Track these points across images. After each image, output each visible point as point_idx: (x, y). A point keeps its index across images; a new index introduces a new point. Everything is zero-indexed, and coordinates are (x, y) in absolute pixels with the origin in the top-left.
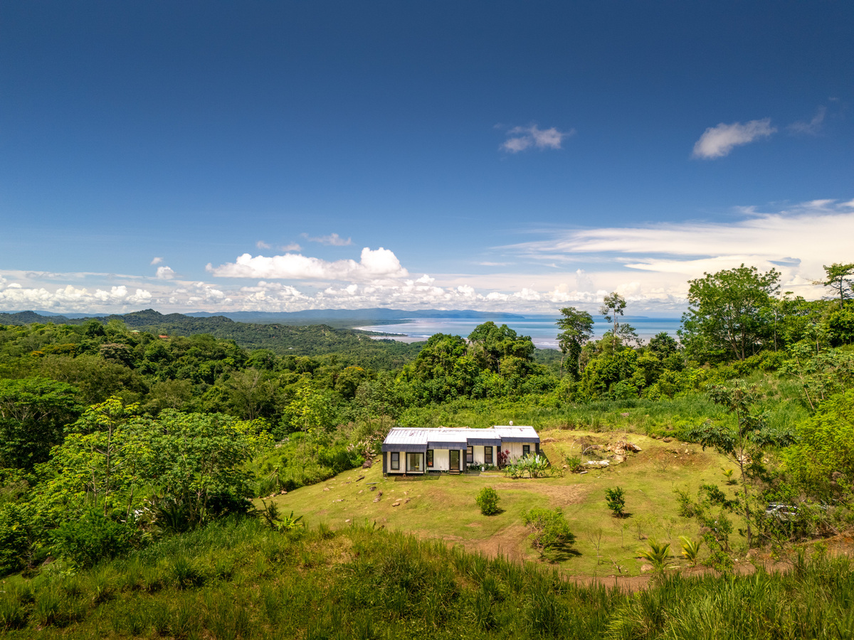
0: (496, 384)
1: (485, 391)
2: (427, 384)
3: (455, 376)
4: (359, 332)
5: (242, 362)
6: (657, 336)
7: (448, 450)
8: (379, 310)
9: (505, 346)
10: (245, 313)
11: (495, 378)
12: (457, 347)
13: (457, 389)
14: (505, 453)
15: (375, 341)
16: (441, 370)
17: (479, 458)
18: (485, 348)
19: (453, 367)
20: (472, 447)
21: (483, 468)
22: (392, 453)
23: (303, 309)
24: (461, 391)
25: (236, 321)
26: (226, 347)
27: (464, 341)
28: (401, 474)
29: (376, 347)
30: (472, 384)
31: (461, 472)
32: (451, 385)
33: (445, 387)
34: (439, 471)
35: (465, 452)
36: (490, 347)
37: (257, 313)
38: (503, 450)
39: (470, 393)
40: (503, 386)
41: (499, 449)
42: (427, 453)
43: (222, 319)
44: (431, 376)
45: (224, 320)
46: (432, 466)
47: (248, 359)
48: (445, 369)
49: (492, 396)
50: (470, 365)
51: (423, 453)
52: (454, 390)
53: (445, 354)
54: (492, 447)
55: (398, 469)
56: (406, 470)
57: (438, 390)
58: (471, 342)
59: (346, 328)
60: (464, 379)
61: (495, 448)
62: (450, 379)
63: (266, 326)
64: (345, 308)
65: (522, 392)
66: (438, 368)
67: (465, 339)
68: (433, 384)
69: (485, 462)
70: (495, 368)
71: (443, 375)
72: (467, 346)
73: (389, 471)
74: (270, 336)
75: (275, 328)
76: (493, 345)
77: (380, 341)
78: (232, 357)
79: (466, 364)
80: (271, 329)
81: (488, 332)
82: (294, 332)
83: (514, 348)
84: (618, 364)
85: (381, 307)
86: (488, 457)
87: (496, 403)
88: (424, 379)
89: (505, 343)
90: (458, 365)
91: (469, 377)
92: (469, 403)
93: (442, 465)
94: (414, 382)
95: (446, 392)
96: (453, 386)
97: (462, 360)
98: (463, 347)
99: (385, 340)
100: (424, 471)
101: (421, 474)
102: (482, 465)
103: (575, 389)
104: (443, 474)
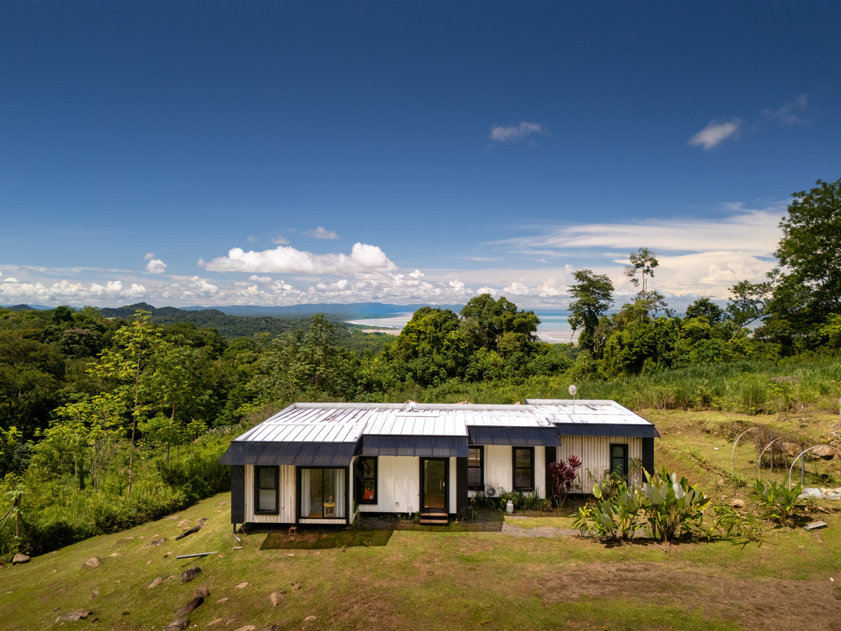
0: (495, 365)
1: (481, 373)
2: (411, 365)
3: (445, 354)
4: (352, 325)
5: (221, 351)
6: (696, 302)
7: (416, 459)
8: (371, 304)
9: (504, 320)
10: (238, 307)
11: (493, 356)
12: (447, 323)
13: (447, 370)
14: (568, 466)
15: (366, 334)
16: (428, 347)
17: (499, 476)
18: (481, 323)
19: (442, 345)
20: (482, 448)
21: (510, 505)
22: (257, 470)
23: (296, 304)
24: (451, 373)
25: (228, 315)
26: (205, 335)
27: (455, 316)
28: (284, 527)
29: (367, 340)
30: (465, 364)
31: (451, 517)
32: (439, 366)
33: (433, 368)
34: (394, 515)
35: (462, 463)
36: (486, 323)
37: (251, 307)
38: (562, 457)
39: (462, 375)
40: (503, 367)
41: (550, 455)
42: (358, 465)
43: (214, 312)
44: (416, 354)
45: (216, 313)
46: (375, 502)
47: (228, 347)
48: (433, 347)
49: (490, 379)
50: (463, 340)
51: (347, 469)
52: (443, 372)
53: (433, 328)
54: (532, 450)
55: (276, 512)
56: (299, 514)
57: (424, 371)
58: (464, 318)
59: (338, 321)
60: (455, 358)
61: (540, 453)
62: (438, 358)
63: (257, 319)
64: (337, 302)
65: (528, 373)
66: (425, 346)
67: (457, 314)
68: (417, 364)
69: (515, 488)
70: (492, 346)
71: (430, 353)
72: (459, 321)
73: (251, 517)
74: (262, 329)
75: (267, 321)
76: (490, 320)
77: (371, 334)
78: (211, 345)
79: (458, 339)
80: (263, 322)
81: (484, 306)
82: (285, 325)
83: (515, 322)
84: (655, 334)
85: (373, 301)
86: (523, 474)
87: (496, 386)
88: (407, 358)
89: (505, 317)
90: (449, 341)
91: (461, 355)
92: (461, 387)
93: (399, 497)
94: (395, 363)
95: (434, 374)
96: (442, 366)
97: (453, 335)
98: (454, 322)
99: (376, 333)
100: (347, 517)
101: (340, 527)
102: (505, 496)
103: (594, 369)
104: (404, 522)
